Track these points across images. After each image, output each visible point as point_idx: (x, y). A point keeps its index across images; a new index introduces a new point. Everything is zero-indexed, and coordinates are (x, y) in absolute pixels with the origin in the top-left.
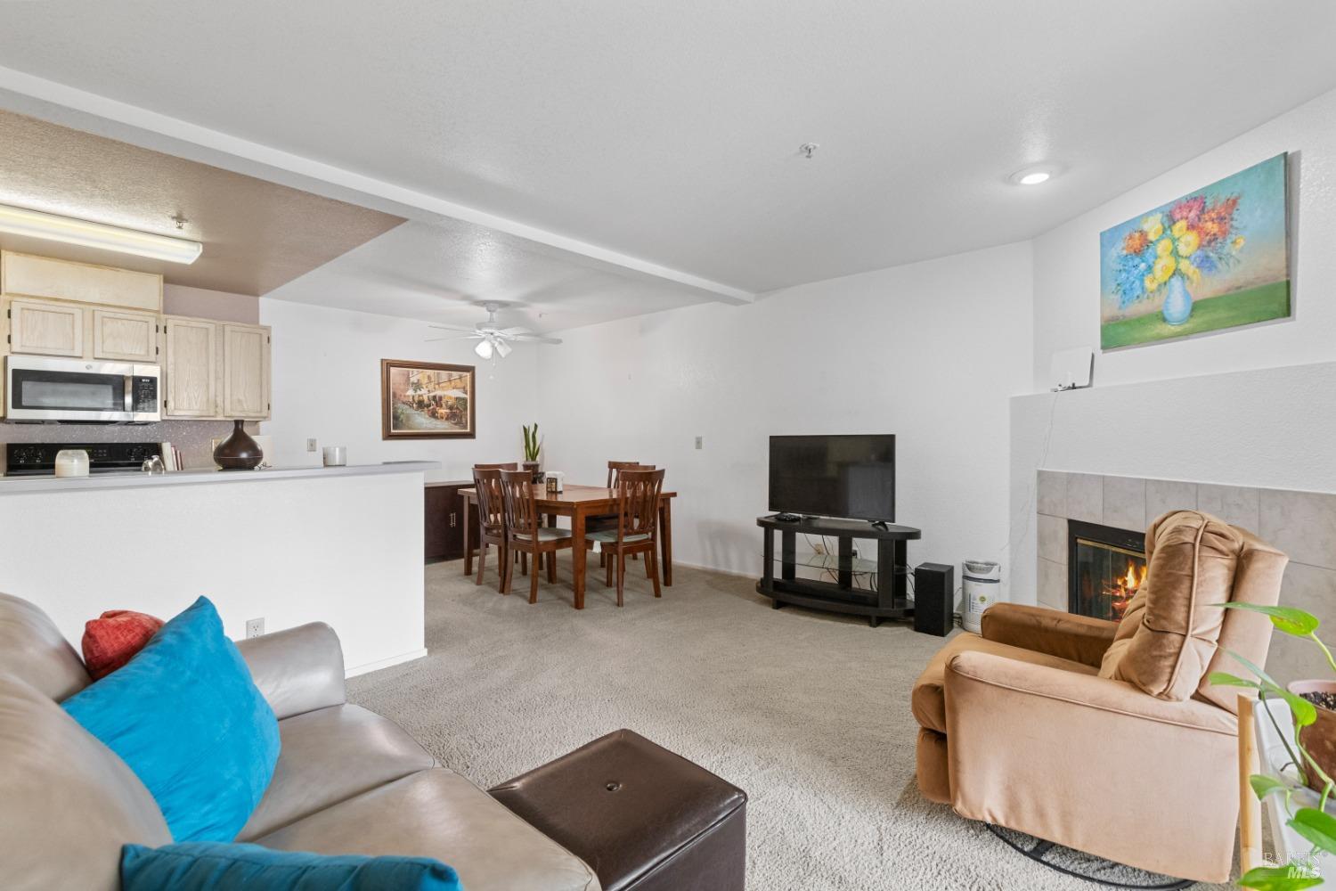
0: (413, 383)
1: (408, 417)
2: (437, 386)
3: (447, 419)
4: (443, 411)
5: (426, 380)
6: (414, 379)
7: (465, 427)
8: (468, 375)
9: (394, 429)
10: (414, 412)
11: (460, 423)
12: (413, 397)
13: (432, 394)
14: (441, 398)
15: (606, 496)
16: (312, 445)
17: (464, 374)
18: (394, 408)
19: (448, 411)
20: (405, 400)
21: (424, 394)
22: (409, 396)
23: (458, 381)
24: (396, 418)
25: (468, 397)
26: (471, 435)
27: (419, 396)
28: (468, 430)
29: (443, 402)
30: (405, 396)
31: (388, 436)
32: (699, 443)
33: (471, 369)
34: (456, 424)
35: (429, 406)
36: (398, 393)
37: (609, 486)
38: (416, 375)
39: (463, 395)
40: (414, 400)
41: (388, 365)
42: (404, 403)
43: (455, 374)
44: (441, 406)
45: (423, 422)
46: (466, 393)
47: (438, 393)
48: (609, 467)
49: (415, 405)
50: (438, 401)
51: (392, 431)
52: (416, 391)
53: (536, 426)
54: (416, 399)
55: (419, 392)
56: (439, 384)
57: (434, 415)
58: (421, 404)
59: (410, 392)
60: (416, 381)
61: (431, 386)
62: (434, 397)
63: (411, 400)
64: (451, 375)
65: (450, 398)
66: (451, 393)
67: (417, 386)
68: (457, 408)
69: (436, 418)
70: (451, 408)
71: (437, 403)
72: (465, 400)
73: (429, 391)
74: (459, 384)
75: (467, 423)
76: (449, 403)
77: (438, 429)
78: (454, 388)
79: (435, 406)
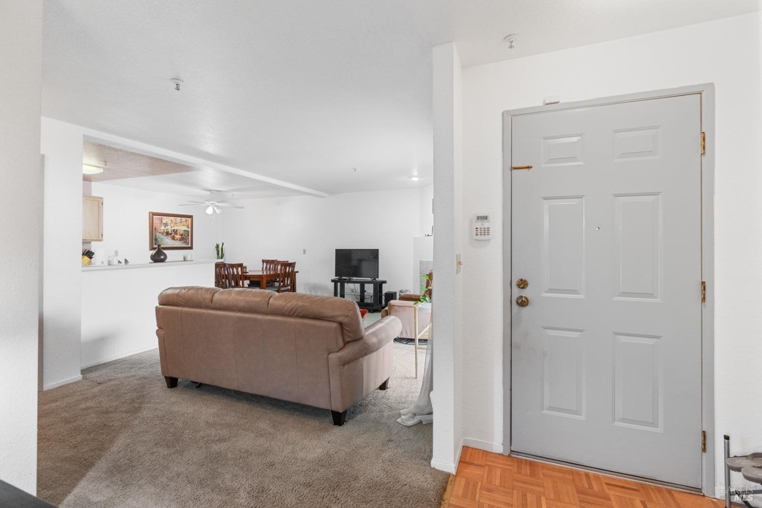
0: (164, 224)
1: (162, 239)
3: (179, 240)
4: (178, 237)
5: (170, 222)
6: (164, 222)
7: (188, 244)
8: (190, 219)
10: (164, 237)
11: (185, 242)
13: (173, 228)
14: (177, 231)
15: (261, 273)
16: (116, 253)
17: (188, 219)
18: (155, 235)
19: (180, 237)
20: (160, 231)
21: (169, 229)
22: (162, 230)
23: (185, 222)
24: (156, 240)
25: (190, 230)
26: (191, 248)
27: (167, 229)
28: (190, 246)
29: (178, 232)
30: (160, 229)
31: (152, 248)
32: (304, 252)
33: (191, 217)
35: (171, 234)
36: (157, 228)
37: (263, 270)
38: (166, 220)
39: (187, 229)
40: (164, 231)
41: (152, 215)
42: (159, 233)
43: (184, 219)
44: (177, 234)
45: (169, 242)
46: (188, 228)
47: (176, 228)
48: (263, 262)
49: (165, 234)
50: (175, 232)
51: (154, 246)
52: (165, 227)
53: (223, 244)
55: (167, 228)
56: (176, 224)
57: (173, 238)
58: (167, 234)
59: (163, 228)
61: (172, 225)
62: (174, 230)
64: (181, 220)
65: (181, 230)
66: (182, 228)
67: (166, 225)
68: (185, 235)
69: (175, 240)
70: (182, 235)
72: (188, 231)
73: (171, 227)
74: (185, 224)
75: (189, 242)
76: (181, 233)
77: (175, 245)
78: (183, 226)
79: (174, 234)
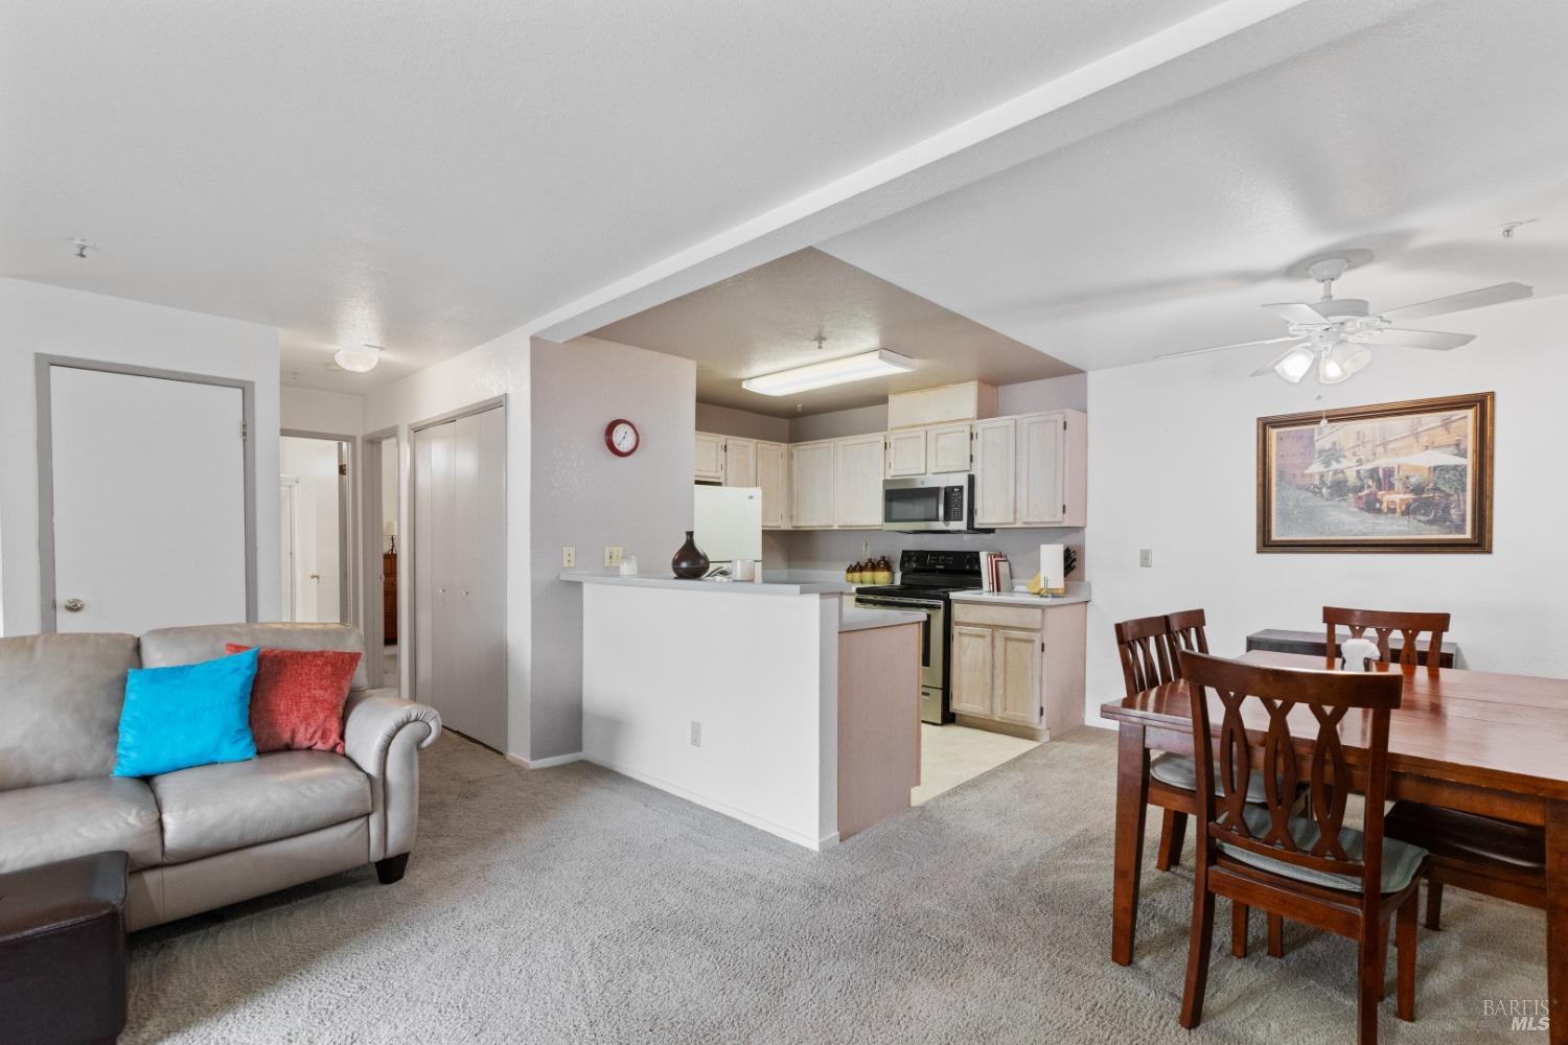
0: (1321, 452)
1: (1311, 513)
2: (1380, 450)
3: (1404, 513)
4: (1397, 497)
5: (1351, 442)
6: (1322, 444)
7: (1460, 528)
8: (1469, 414)
10: (1323, 502)
11: (1442, 519)
12: (1322, 476)
13: (1369, 466)
14: (1389, 473)
17: (1457, 414)
18: (1280, 498)
19: (1411, 496)
20: (1302, 483)
21: (1349, 468)
22: (1311, 475)
23: (1441, 431)
24: (1284, 515)
25: (1469, 462)
26: (1479, 546)
27: (1336, 472)
28: (1469, 534)
29: (1397, 479)
30: (1303, 476)
31: (1267, 546)
34: (1431, 522)
35: (1361, 488)
36: (1290, 470)
38: (1329, 435)
39: (1454, 461)
40: (1323, 483)
41: (1264, 427)
42: (1300, 488)
43: (1431, 419)
44: (1391, 487)
45: (1344, 520)
46: (1463, 455)
47: (1383, 462)
49: (1324, 490)
50: (1384, 479)
51: (1277, 538)
52: (1327, 464)
54: (1329, 479)
55: (1335, 466)
56: (1384, 444)
57: (1371, 506)
58: (1340, 489)
59: (1316, 468)
60: (1328, 446)
61: (1363, 453)
62: (1373, 473)
63: (1317, 481)
64: (1415, 424)
65: (1417, 469)
66: (1420, 460)
67: (1332, 455)
68: (1436, 489)
69: (1379, 511)
70: (1418, 490)
71: (1378, 481)
72: (1462, 470)
73: (1360, 462)
74: (1442, 438)
75: (1464, 521)
76: (1413, 480)
77: (1382, 533)
78: (1427, 448)
79: (1374, 489)
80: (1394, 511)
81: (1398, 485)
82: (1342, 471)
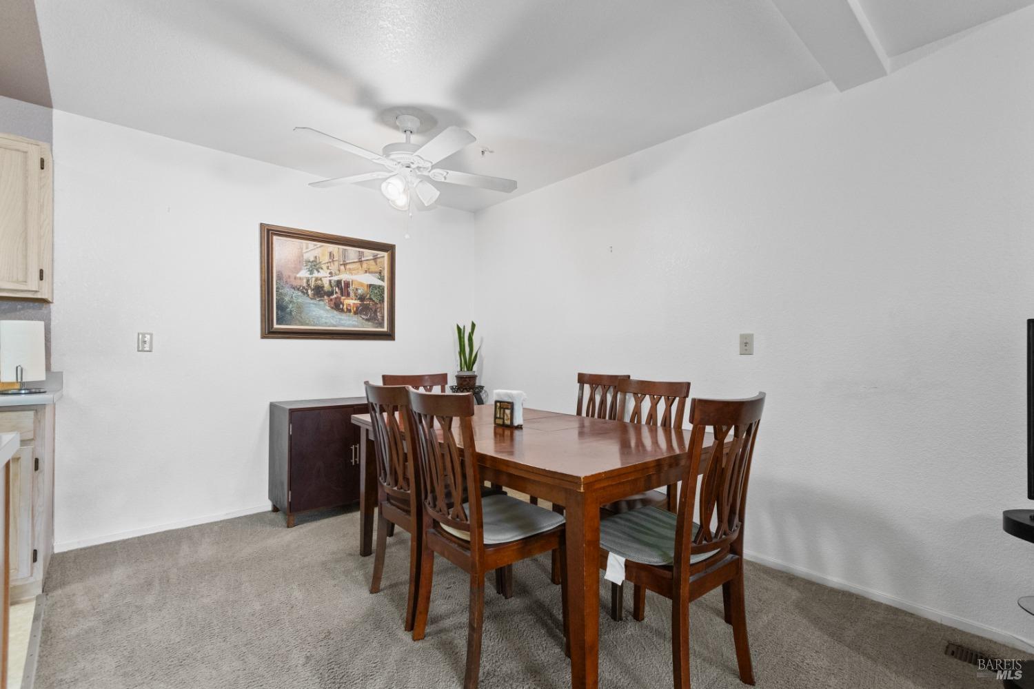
0: (308, 262)
1: (300, 308)
2: (342, 267)
3: (356, 313)
4: (351, 302)
5: (326, 259)
6: (309, 256)
7: (381, 325)
8: (385, 255)
9: (278, 323)
10: (309, 300)
11: (372, 319)
12: (308, 281)
13: (336, 278)
14: (347, 284)
17: (381, 254)
18: (279, 294)
19: (358, 302)
20: (295, 284)
21: (325, 277)
22: (300, 278)
23: (372, 262)
24: (281, 307)
25: (385, 284)
26: (389, 336)
27: (317, 279)
28: (385, 329)
29: (351, 289)
30: (295, 278)
31: (269, 332)
32: (746, 345)
33: (389, 249)
34: (367, 320)
35: (330, 293)
36: (285, 273)
37: (579, 412)
38: (313, 250)
39: (379, 283)
40: (308, 285)
41: (269, 233)
42: (293, 288)
43: (368, 253)
44: (348, 295)
45: (321, 315)
46: (383, 280)
47: (344, 277)
48: (580, 381)
49: (310, 292)
50: (344, 288)
51: (276, 326)
52: (311, 272)
53: (473, 325)
54: (313, 284)
55: (316, 274)
56: (345, 265)
57: (337, 306)
58: (319, 292)
59: (304, 274)
60: (312, 259)
61: (334, 267)
62: (339, 282)
63: (305, 285)
64: (361, 254)
65: (362, 284)
66: (362, 279)
67: (314, 266)
68: (371, 299)
69: (342, 310)
70: (362, 298)
71: (341, 289)
72: (381, 288)
73: (331, 274)
74: (373, 267)
75: (383, 320)
76: (360, 291)
77: (343, 326)
78: (366, 272)
79: (339, 295)
80: (349, 311)
81: (352, 294)
82: (321, 279)
